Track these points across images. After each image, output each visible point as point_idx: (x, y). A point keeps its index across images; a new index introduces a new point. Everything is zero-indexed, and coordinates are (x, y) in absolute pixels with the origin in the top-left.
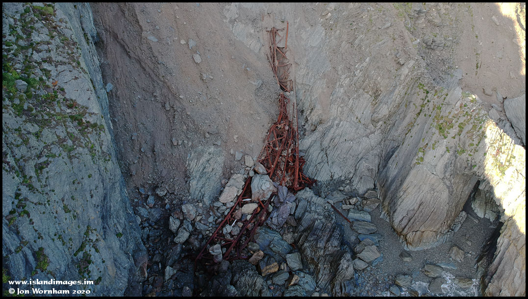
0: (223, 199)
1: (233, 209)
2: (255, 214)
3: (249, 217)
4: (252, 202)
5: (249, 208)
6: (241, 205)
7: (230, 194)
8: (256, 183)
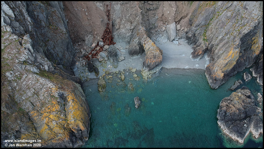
0: (92, 46)
1: (94, 48)
2: (99, 49)
3: (98, 50)
4: (99, 47)
5: (98, 48)
6: (96, 47)
7: (94, 45)
8: (100, 43)
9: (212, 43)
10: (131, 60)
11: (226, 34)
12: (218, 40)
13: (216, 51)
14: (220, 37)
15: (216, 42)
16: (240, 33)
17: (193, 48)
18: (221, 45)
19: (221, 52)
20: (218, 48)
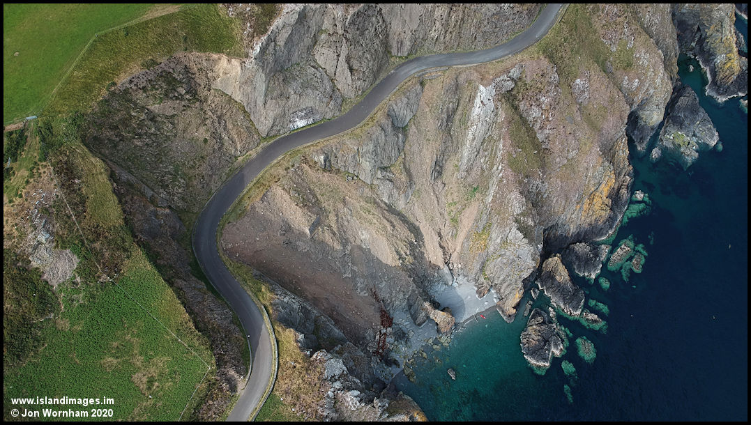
0: (376, 339)
2: (384, 337)
6: (381, 337)
7: (377, 337)
8: (382, 332)
9: (495, 282)
10: (421, 330)
11: (508, 276)
12: (500, 279)
13: (502, 291)
14: (502, 278)
15: (499, 282)
16: (520, 277)
17: (476, 286)
18: (505, 285)
19: (507, 292)
20: (503, 288)
